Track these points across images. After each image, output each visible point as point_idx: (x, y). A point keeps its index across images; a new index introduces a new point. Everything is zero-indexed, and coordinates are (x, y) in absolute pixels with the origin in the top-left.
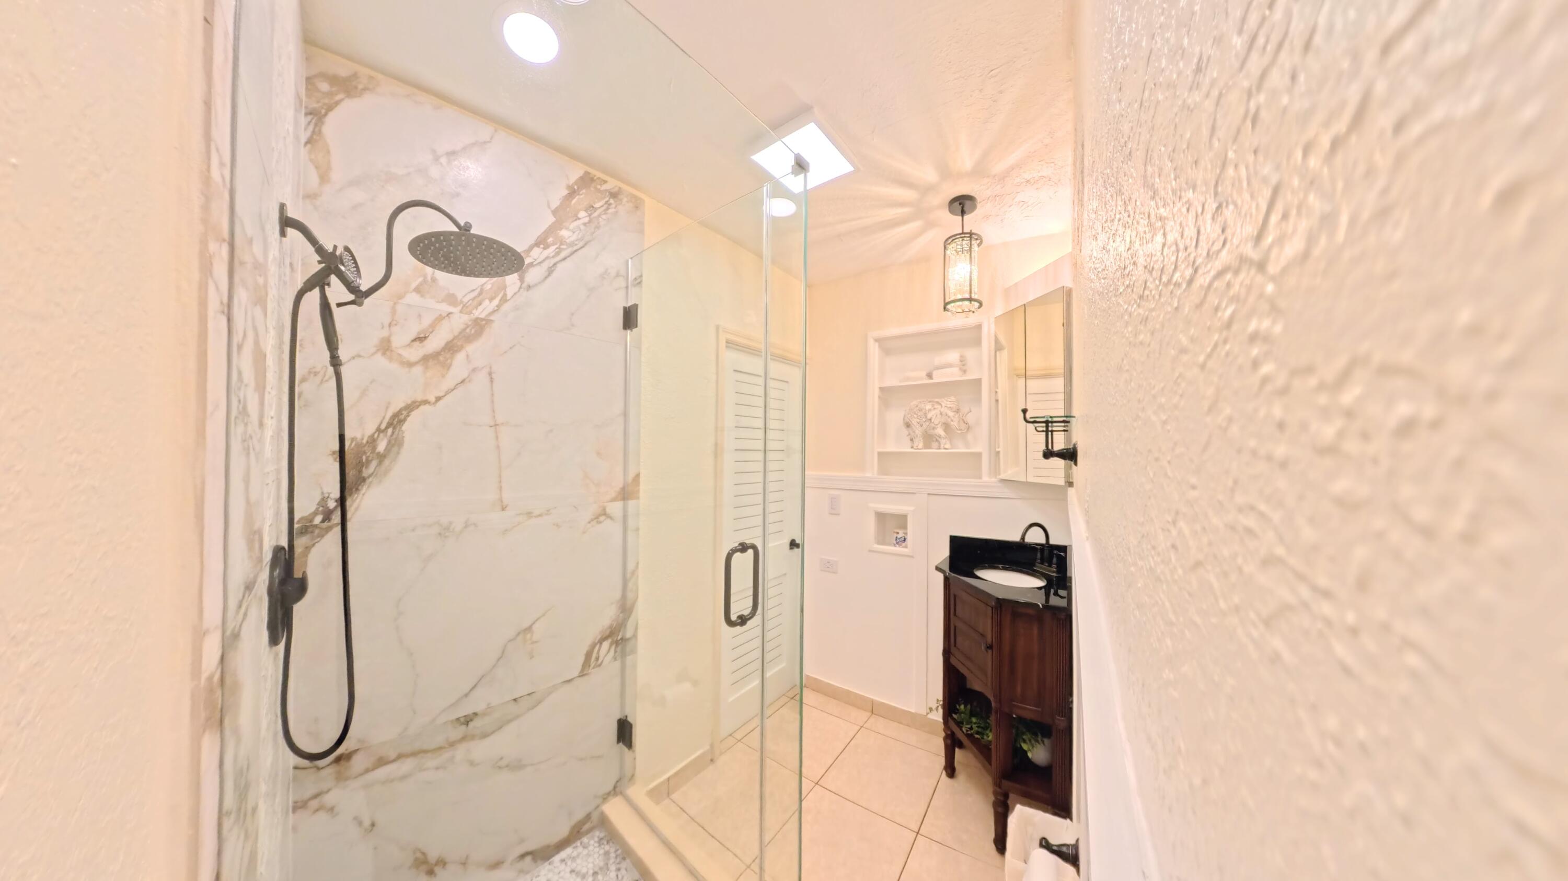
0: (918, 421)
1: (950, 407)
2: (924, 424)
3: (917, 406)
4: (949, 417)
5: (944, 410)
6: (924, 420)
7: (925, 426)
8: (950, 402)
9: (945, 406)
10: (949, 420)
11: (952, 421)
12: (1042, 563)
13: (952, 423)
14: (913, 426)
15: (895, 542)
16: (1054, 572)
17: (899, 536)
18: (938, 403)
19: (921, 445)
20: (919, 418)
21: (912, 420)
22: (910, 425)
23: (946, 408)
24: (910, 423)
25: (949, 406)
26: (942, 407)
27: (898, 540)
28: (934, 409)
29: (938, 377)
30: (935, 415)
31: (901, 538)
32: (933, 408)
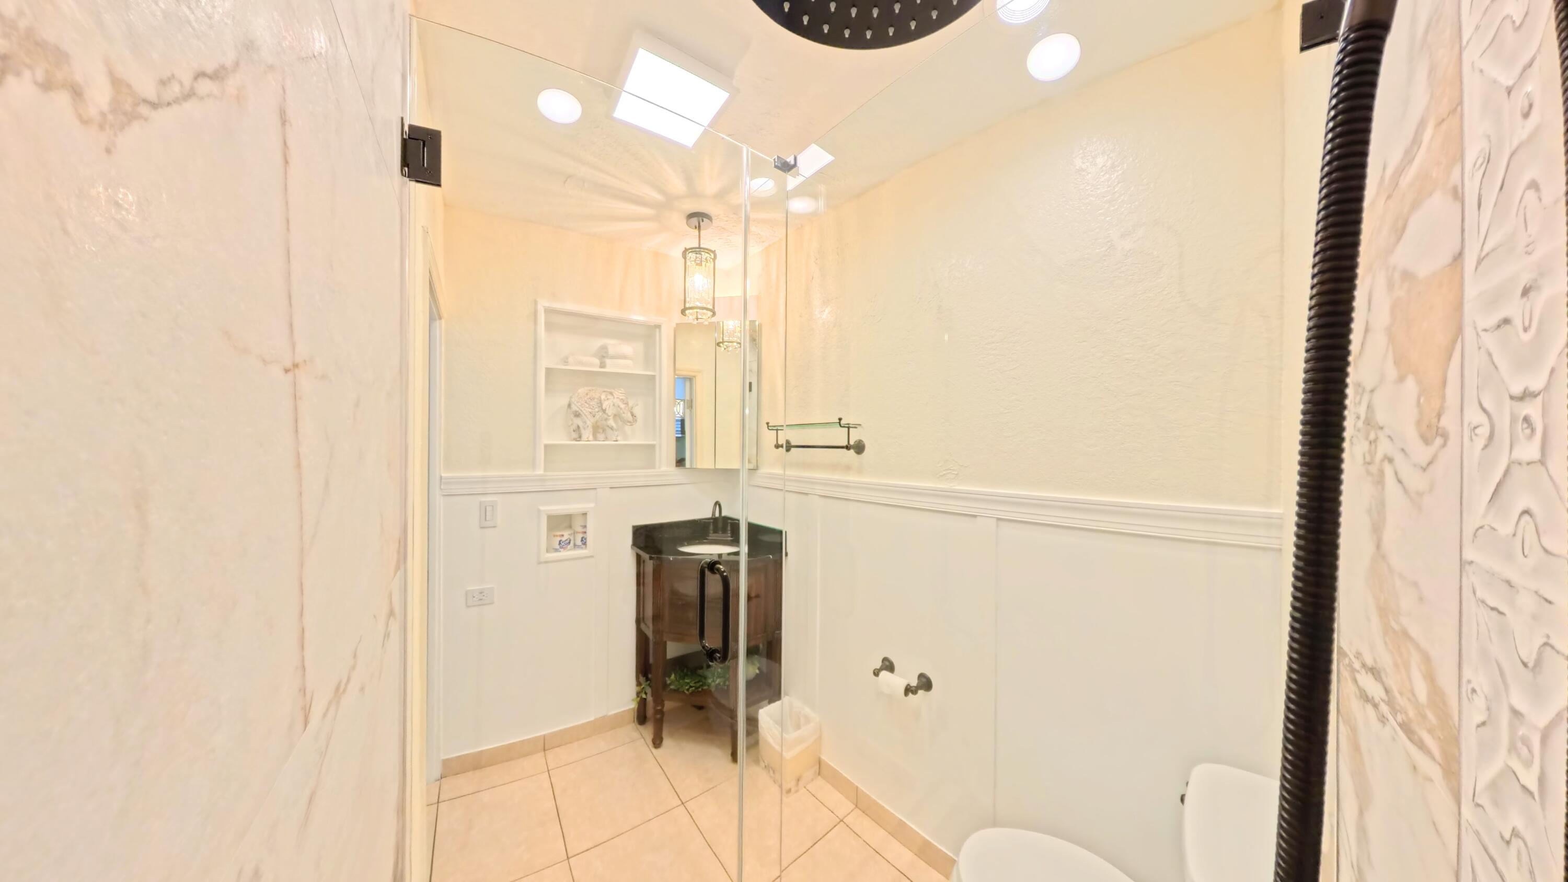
0: (590, 410)
1: (622, 399)
2: (597, 414)
3: (587, 394)
4: (621, 409)
5: (615, 400)
6: (597, 410)
7: (597, 417)
8: (621, 393)
9: (617, 398)
10: (621, 412)
11: (624, 413)
12: (715, 531)
13: (623, 415)
14: (583, 415)
15: (558, 547)
16: (728, 537)
17: (564, 539)
18: (611, 393)
19: (591, 438)
20: (592, 407)
21: (583, 409)
22: (579, 414)
23: (618, 399)
24: (580, 411)
25: (621, 397)
26: (614, 398)
27: (563, 544)
28: (608, 399)
29: (611, 367)
30: (608, 406)
31: (567, 540)
32: (606, 399)
